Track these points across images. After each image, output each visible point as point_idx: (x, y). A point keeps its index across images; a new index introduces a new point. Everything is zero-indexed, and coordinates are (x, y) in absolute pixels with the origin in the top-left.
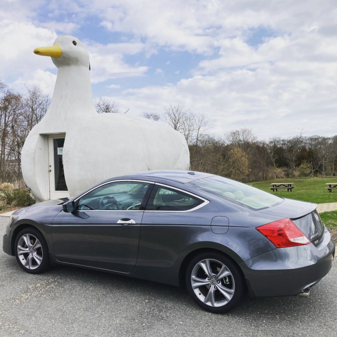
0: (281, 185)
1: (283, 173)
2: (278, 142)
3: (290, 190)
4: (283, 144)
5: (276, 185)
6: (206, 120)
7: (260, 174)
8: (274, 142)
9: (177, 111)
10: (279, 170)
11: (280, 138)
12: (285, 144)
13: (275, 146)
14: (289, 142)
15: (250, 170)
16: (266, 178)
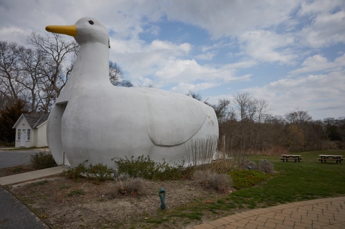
0: (329, 157)
1: (336, 145)
2: (332, 121)
3: (339, 162)
4: (336, 123)
5: (324, 157)
6: (266, 103)
7: (316, 145)
8: (329, 121)
9: (243, 97)
10: (332, 143)
11: (333, 118)
12: (338, 123)
13: (329, 125)
14: (342, 121)
15: (306, 142)
16: (321, 149)
